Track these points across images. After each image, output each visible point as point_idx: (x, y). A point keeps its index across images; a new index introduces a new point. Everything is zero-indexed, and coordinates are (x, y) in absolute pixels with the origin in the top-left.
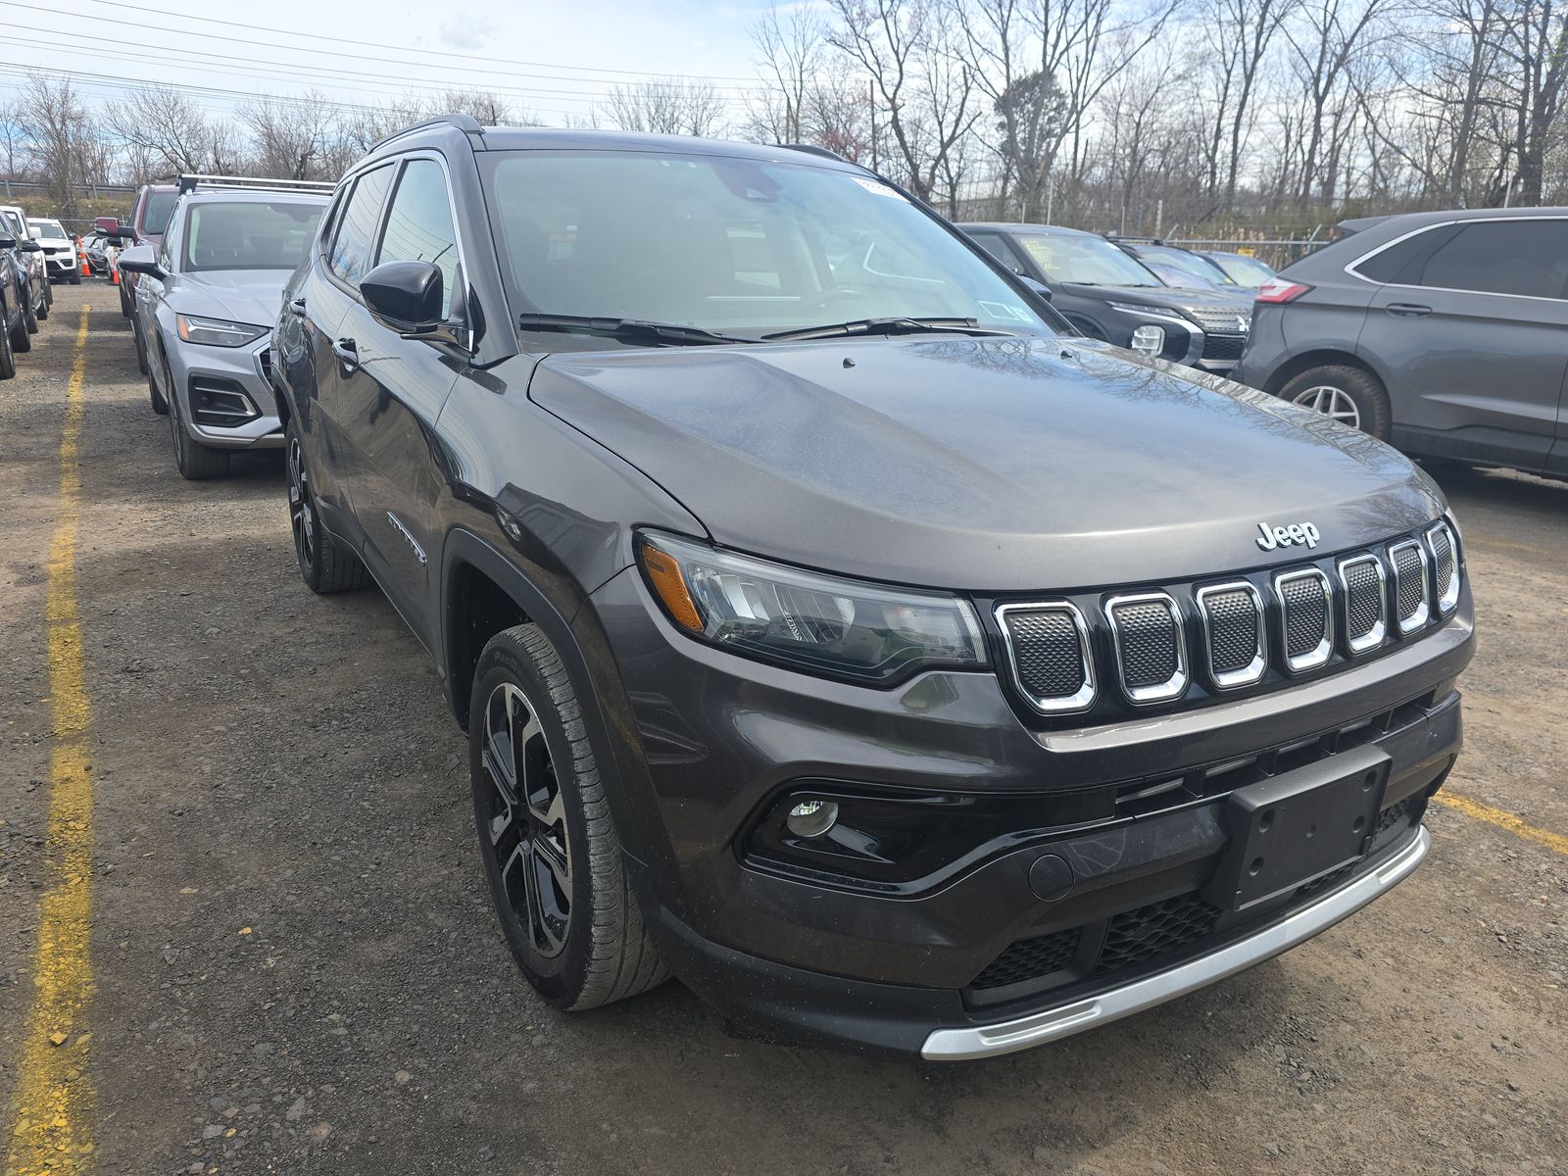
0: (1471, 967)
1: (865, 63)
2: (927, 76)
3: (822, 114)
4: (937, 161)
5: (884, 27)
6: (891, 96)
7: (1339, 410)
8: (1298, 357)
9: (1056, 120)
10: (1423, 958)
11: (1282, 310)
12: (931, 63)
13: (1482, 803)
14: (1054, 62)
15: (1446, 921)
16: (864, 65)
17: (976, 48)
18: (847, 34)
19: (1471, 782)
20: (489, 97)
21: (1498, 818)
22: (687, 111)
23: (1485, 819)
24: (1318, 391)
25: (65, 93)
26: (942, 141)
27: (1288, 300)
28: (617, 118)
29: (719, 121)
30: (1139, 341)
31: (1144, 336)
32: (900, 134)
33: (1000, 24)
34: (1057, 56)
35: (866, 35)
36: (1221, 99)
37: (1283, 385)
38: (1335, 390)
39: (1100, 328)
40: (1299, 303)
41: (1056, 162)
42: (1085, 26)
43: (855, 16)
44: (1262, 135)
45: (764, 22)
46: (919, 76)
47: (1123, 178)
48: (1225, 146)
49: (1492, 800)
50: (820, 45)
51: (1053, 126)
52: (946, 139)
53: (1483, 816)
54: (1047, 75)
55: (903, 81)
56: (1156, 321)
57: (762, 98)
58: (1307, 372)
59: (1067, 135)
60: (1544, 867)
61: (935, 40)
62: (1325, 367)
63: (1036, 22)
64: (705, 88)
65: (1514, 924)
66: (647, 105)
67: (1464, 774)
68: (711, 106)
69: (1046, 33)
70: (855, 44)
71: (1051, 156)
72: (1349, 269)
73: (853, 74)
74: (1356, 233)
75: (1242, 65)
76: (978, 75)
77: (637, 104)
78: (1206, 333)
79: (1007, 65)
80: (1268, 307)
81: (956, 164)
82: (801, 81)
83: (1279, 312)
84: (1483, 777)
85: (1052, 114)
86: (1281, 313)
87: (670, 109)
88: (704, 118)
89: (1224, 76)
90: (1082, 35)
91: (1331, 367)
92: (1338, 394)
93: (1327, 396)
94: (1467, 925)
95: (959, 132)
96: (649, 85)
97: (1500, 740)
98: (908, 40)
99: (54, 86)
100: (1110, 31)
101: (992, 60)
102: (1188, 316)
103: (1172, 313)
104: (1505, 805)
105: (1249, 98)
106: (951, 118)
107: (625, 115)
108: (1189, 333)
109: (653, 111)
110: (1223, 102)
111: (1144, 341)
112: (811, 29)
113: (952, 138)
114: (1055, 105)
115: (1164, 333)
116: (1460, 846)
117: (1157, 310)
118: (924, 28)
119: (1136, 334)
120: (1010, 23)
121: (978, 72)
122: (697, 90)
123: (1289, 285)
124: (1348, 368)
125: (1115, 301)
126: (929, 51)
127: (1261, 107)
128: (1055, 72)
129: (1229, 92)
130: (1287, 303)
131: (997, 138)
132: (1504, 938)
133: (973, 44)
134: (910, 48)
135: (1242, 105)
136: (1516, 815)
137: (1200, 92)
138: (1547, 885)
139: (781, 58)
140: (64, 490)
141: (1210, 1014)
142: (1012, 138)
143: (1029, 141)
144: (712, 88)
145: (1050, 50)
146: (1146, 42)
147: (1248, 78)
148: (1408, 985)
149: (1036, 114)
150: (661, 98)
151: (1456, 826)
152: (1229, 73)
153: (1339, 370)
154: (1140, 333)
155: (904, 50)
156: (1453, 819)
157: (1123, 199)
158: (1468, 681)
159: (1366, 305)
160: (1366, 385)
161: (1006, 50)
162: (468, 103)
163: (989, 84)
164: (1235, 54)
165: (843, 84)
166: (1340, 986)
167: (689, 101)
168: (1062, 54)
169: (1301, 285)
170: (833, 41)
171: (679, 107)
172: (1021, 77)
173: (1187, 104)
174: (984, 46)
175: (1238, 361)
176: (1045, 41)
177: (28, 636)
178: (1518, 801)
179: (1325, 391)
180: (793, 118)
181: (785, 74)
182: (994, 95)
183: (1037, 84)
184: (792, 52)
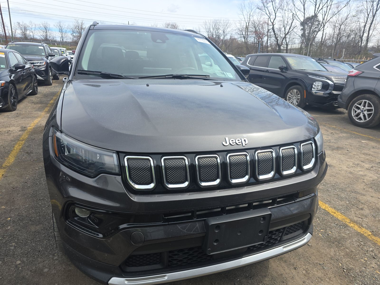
0: (329, 278)
1: (266, 13)
2: (282, 17)
3: (254, 26)
4: (283, 39)
5: (272, 4)
6: (272, 22)
7: (368, 107)
8: (357, 91)
9: (317, 28)
10: (316, 273)
11: (354, 78)
12: (284, 13)
13: (361, 226)
14: (318, 12)
15: (329, 262)
16: (266, 14)
17: (296, 9)
18: (262, 6)
19: (361, 219)
20: (175, 23)
21: (364, 232)
22: (222, 26)
23: (359, 231)
24: (363, 101)
25: (82, 23)
26: (285, 33)
27: (356, 75)
28: (205, 28)
29: (230, 29)
30: (315, 86)
31: (316, 84)
32: (274, 31)
33: (303, 3)
34: (318, 11)
35: (267, 7)
36: (365, 22)
37: (353, 99)
38: (367, 101)
39: (305, 82)
40: (359, 76)
41: (316, 39)
42: (327, 3)
43: (265, 2)
44: (377, 32)
45: (241, 4)
46: (280, 17)
47: (334, 43)
48: (366, 35)
49: (365, 226)
50: (255, 10)
51: (316, 29)
52: (286, 33)
53: (359, 230)
54: (316, 16)
55: (276, 18)
56: (320, 80)
57: (239, 23)
58: (360, 96)
59: (320, 32)
60: (371, 249)
61: (285, 7)
62: (365, 95)
63: (313, 2)
64: (227, 20)
65: (351, 266)
66: (212, 25)
67: (359, 216)
68: (228, 25)
69: (316, 5)
70: (264, 9)
71: (314, 38)
72: (375, 67)
73: (263, 17)
74: (378, 57)
75: (372, 13)
76: (296, 16)
77: (210, 25)
78: (334, 84)
79: (304, 14)
80: (350, 77)
81: (288, 39)
82: (250, 18)
83: (353, 79)
84: (366, 218)
85: (316, 26)
86: (354, 79)
87: (218, 26)
88: (226, 28)
89: (367, 16)
90: (326, 5)
91: (367, 95)
92: (368, 102)
93: (365, 103)
94: (335, 264)
95: (290, 31)
96: (213, 20)
97: (377, 207)
98: (278, 7)
99: (80, 22)
100: (334, 4)
101: (300, 12)
102: (329, 79)
103: (325, 78)
104: (368, 228)
105: (374, 22)
106: (288, 28)
107: (207, 27)
108: (329, 84)
109: (214, 26)
110: (366, 23)
111: (317, 85)
112: (253, 5)
113: (288, 33)
114: (317, 24)
115: (322, 83)
116: (347, 239)
117: (321, 77)
118: (283, 4)
119: (314, 83)
120: (306, 3)
121: (296, 15)
122: (225, 21)
123: (357, 71)
124: (372, 95)
125: (309, 74)
126: (283, 10)
127: (377, 24)
128: (318, 15)
129: (368, 20)
130: (356, 76)
131: (300, 33)
132: (345, 270)
133: (295, 8)
134: (278, 10)
135: (371, 24)
136: (370, 231)
137: (359, 20)
138: (369, 255)
139: (245, 13)
140: (44, 111)
141: (238, 280)
142: (304, 33)
143: (309, 33)
144: (229, 21)
145: (317, 9)
146: (344, 7)
147: (374, 16)
148: (306, 281)
149: (312, 26)
150: (216, 23)
151: (348, 232)
152: (368, 15)
153: (369, 96)
154: (315, 83)
155: (277, 10)
156: (349, 230)
157: (334, 48)
158: (376, 188)
159: (378, 77)
160: (377, 100)
161: (304, 9)
162: (170, 25)
163: (299, 19)
164: (370, 10)
165: (260, 19)
166: (284, 278)
167: (223, 24)
168: (320, 10)
169: (360, 71)
170: (258, 8)
171: (220, 25)
172: (308, 17)
173: (355, 23)
174: (299, 9)
175: (341, 92)
176: (315, 7)
177: (13, 143)
178: (373, 227)
179: (365, 101)
180: (247, 28)
181: (246, 17)
182: (300, 21)
183: (312, 18)
184: (248, 11)
